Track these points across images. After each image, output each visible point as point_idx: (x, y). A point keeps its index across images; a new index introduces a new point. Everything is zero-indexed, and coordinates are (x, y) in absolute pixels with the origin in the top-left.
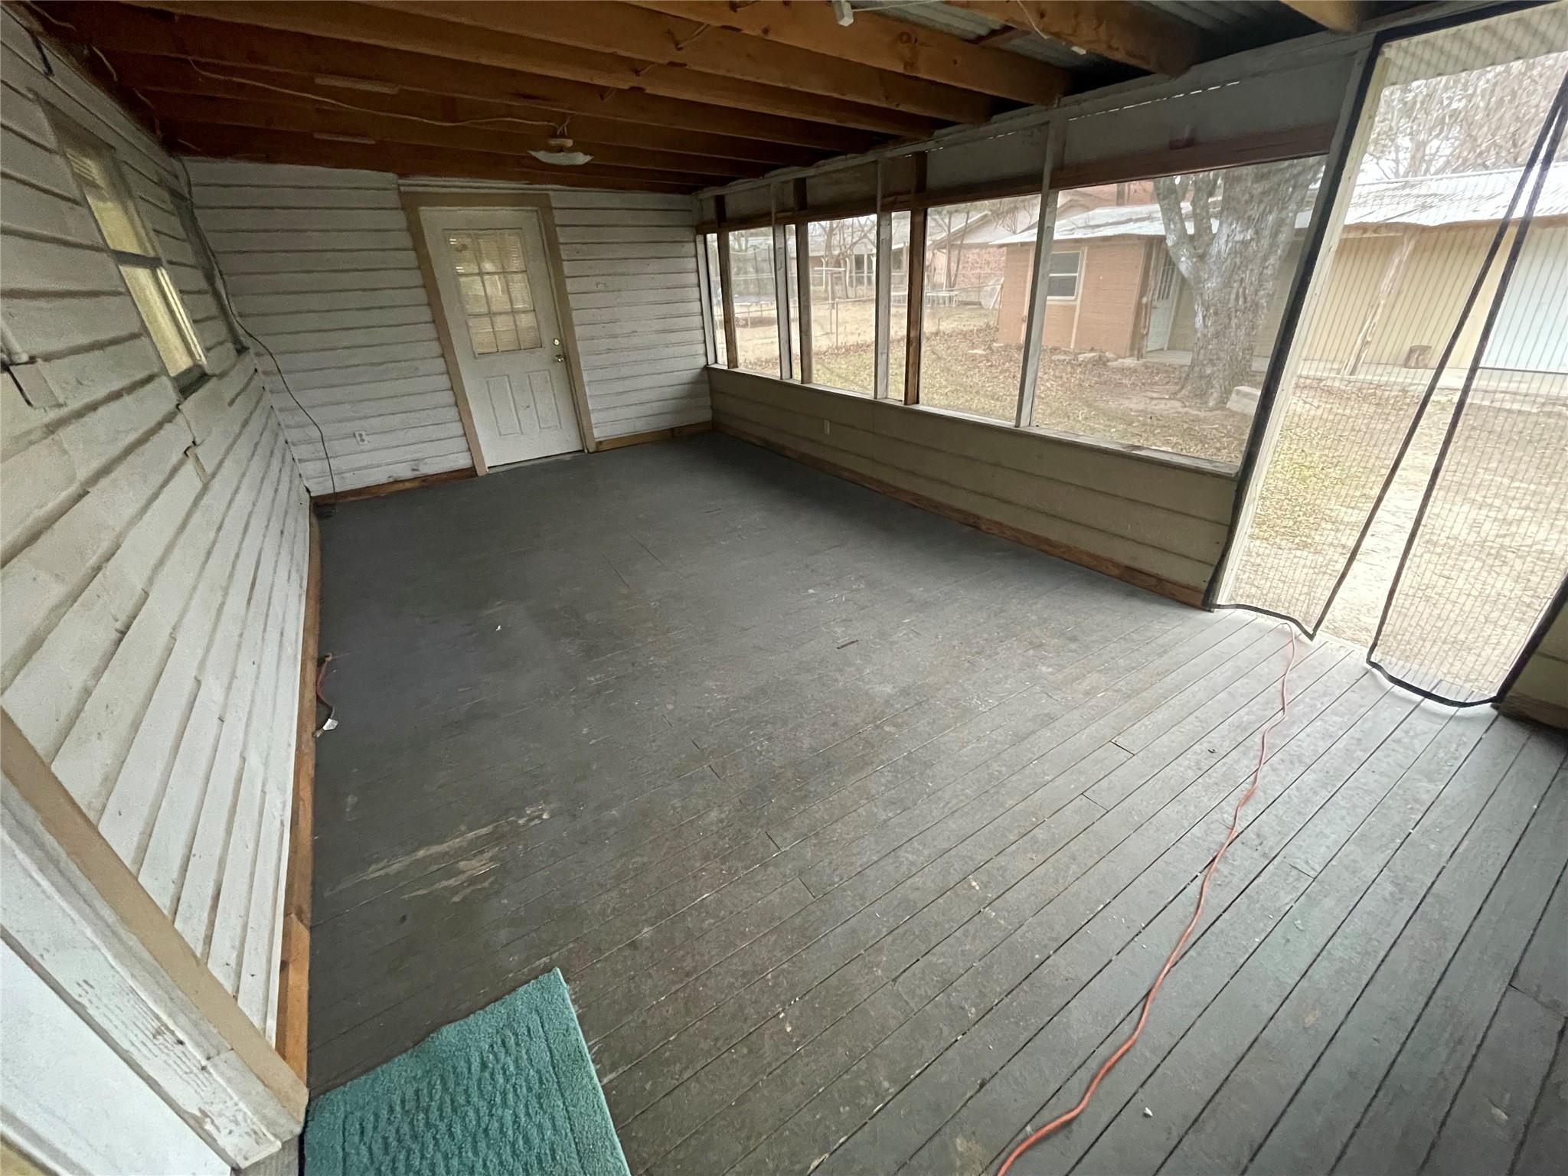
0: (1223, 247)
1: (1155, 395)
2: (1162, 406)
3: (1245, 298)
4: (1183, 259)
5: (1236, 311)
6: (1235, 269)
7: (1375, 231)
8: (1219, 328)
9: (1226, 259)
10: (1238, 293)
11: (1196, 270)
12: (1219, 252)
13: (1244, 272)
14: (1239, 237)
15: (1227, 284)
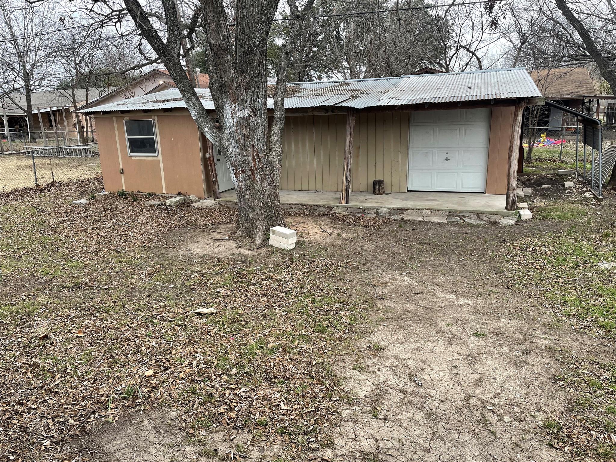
0: (231, 121)
1: (218, 236)
2: (223, 248)
3: (260, 159)
4: (206, 129)
5: (257, 169)
6: (245, 138)
7: (332, 112)
8: (249, 182)
9: (237, 131)
10: (253, 155)
11: (217, 138)
12: (230, 126)
13: (252, 140)
14: (240, 114)
15: (243, 149)
